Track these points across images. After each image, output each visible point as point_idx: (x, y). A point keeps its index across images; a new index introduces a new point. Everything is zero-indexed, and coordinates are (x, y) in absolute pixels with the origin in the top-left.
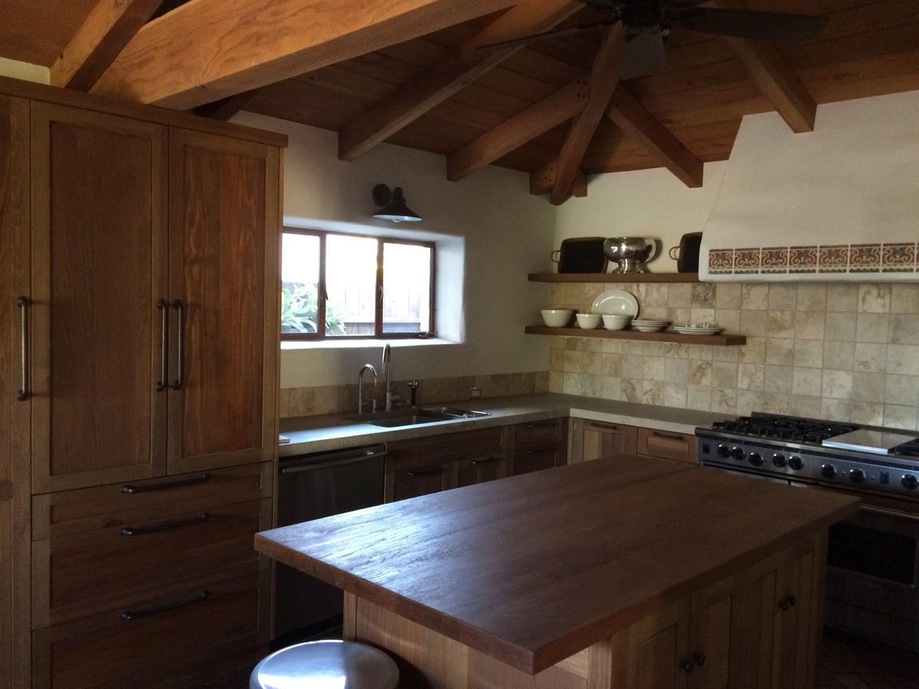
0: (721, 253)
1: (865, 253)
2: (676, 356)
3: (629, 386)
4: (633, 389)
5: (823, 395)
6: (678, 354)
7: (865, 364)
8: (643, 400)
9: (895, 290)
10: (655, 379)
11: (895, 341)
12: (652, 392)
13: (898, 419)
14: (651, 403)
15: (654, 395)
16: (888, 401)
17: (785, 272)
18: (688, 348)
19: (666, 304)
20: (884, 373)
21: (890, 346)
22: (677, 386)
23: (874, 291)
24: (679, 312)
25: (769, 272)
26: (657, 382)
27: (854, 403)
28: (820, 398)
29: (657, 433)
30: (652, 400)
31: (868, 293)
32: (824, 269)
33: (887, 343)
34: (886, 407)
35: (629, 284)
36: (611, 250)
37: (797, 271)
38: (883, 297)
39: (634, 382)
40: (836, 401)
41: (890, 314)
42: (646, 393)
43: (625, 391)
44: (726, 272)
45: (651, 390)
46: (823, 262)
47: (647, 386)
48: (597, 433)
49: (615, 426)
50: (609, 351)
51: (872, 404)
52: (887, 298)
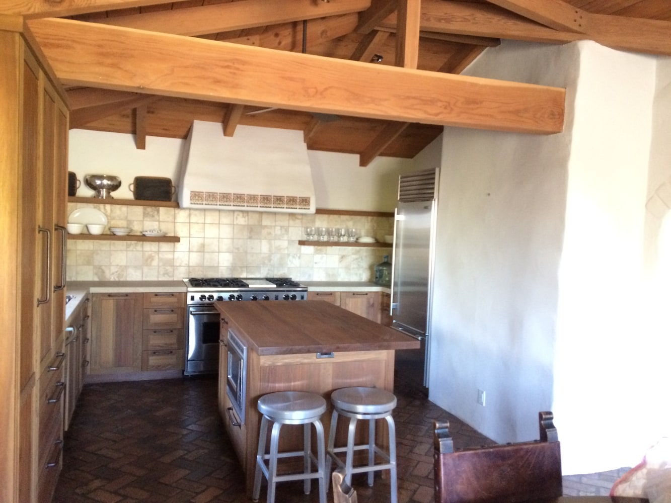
0: (197, 193)
1: (266, 199)
2: (134, 250)
3: (100, 270)
4: (103, 272)
5: (220, 265)
6: (136, 249)
7: (238, 249)
8: (111, 278)
9: (250, 214)
10: (120, 264)
11: (250, 238)
12: (118, 273)
13: (252, 273)
14: (117, 279)
15: (119, 274)
16: (248, 265)
17: (231, 205)
18: (143, 245)
19: (126, 218)
20: (246, 252)
21: (249, 240)
22: (136, 267)
23: (241, 214)
24: (135, 223)
25: (223, 205)
26: (121, 266)
27: (233, 268)
28: (218, 267)
29: (156, 295)
30: (118, 277)
31: (238, 215)
32: (248, 205)
33: (247, 239)
34: (247, 268)
35: (97, 204)
36: (95, 183)
37: (236, 206)
38: (245, 217)
39: (103, 268)
40: (225, 268)
41: (248, 225)
42: (113, 274)
43: (96, 274)
44: (200, 204)
45: (117, 272)
46: (248, 202)
47: (113, 269)
48: (112, 301)
49: (127, 295)
50: (83, 249)
51: (241, 267)
52: (247, 218)
